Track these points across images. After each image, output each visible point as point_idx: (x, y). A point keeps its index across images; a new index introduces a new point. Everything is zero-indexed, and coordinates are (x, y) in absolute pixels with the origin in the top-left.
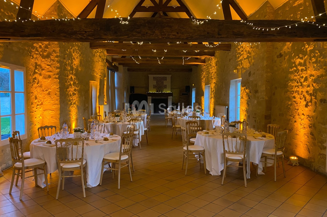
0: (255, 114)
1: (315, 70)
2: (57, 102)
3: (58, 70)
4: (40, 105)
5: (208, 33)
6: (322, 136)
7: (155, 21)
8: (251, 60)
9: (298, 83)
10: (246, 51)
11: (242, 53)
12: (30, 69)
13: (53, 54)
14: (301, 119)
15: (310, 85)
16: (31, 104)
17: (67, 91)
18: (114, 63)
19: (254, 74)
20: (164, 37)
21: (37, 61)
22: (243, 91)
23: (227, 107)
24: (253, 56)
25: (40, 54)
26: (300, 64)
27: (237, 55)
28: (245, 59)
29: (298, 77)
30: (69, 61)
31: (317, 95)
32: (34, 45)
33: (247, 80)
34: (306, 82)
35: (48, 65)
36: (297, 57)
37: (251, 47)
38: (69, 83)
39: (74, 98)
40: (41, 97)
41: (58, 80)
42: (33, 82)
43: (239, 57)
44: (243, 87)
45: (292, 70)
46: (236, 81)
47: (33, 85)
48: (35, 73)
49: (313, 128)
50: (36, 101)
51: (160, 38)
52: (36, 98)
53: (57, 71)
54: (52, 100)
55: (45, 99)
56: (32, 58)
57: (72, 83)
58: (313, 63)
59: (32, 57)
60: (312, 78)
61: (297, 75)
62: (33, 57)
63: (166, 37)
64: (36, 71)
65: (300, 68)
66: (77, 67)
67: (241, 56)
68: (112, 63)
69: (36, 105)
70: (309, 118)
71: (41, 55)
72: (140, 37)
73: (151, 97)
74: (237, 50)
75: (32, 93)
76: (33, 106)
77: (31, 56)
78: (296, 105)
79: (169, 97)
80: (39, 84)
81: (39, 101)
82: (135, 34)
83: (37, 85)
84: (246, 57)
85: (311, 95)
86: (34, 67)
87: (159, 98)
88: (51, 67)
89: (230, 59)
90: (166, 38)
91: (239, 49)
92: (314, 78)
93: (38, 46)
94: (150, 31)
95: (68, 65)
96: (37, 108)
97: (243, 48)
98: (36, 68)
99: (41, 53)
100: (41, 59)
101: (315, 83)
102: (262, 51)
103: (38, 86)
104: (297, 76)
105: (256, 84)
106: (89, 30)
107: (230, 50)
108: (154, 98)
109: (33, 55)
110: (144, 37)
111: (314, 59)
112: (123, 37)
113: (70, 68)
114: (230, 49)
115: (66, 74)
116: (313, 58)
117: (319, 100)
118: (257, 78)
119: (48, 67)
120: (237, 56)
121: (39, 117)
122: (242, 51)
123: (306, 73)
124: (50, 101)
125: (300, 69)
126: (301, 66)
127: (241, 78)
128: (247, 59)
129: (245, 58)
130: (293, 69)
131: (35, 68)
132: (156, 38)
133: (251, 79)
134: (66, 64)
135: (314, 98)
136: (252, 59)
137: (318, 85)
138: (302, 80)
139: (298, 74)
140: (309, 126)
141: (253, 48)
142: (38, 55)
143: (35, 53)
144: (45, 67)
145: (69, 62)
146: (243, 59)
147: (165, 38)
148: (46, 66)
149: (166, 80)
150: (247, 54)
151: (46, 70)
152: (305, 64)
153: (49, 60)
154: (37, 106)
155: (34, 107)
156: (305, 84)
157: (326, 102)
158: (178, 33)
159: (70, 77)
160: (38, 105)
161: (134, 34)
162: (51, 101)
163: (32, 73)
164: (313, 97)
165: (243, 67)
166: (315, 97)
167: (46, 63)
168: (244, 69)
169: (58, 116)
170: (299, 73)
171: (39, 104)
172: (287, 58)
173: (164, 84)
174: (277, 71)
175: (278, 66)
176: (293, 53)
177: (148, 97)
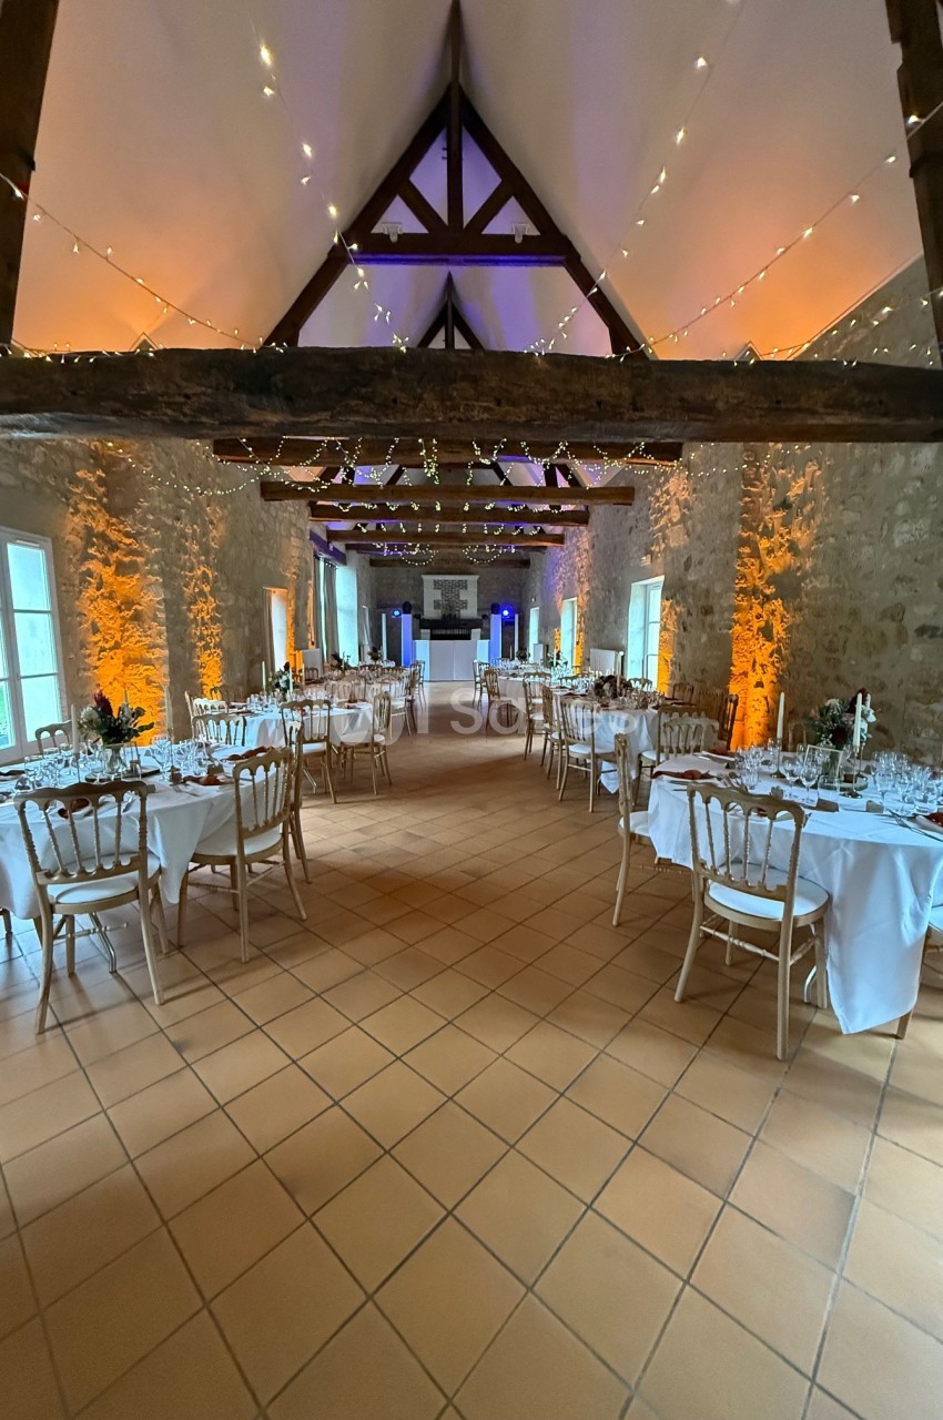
0: (703, 671)
2: (159, 641)
3: (156, 550)
4: (111, 649)
5: (599, 403)
6: (918, 736)
7: (423, 360)
8: (693, 526)
10: (678, 501)
11: (666, 508)
12: (69, 545)
13: (141, 502)
16: (78, 645)
17: (190, 610)
18: (333, 544)
19: (701, 563)
20: (452, 414)
21: (90, 522)
22: (667, 609)
23: (621, 653)
24: (698, 514)
25: (100, 501)
27: (652, 514)
28: (674, 524)
30: (195, 526)
32: (78, 473)
33: (680, 579)
35: (128, 535)
37: (695, 490)
38: (197, 590)
39: (215, 632)
40: (115, 626)
41: (158, 578)
42: (80, 584)
43: (657, 521)
44: (667, 600)
46: (646, 586)
47: (80, 592)
48: (87, 557)
50: (95, 639)
51: (440, 419)
52: (96, 630)
54: (146, 636)
55: (127, 634)
56: (72, 513)
57: (207, 589)
59: (71, 510)
62: (77, 511)
63: (458, 415)
64: (92, 551)
66: (222, 545)
67: (662, 517)
68: (329, 543)
69: (98, 649)
71: (104, 506)
72: (375, 417)
73: (429, 631)
74: (651, 502)
75: (81, 614)
76: (88, 652)
77: (68, 505)
80: (102, 591)
81: (108, 637)
82: (357, 405)
83: (98, 593)
84: (677, 520)
86: (81, 538)
87: (448, 632)
88: (137, 542)
89: (631, 528)
90: (460, 420)
91: (657, 499)
93: (92, 480)
94: (404, 395)
95: (190, 540)
96: (99, 659)
97: (668, 494)
98: (90, 544)
99: (105, 500)
100: (107, 517)
102: (729, 496)
103: (102, 595)
105: (708, 591)
106: (199, 390)
107: (631, 504)
109: (76, 504)
110: (387, 416)
112: (315, 418)
113: (200, 546)
114: (630, 501)
115: (185, 563)
118: (711, 572)
119: (128, 541)
120: (652, 518)
121: (111, 683)
122: (667, 503)
124: (138, 638)
126: (851, 533)
127: (661, 578)
128: (680, 524)
129: (675, 520)
130: (823, 544)
131: (87, 541)
132: (428, 420)
133: (692, 577)
134: (183, 536)
136: (697, 523)
139: (842, 556)
141: (701, 490)
142: (95, 505)
143: (85, 500)
144: (120, 542)
145: (194, 531)
146: (669, 525)
147: (455, 421)
148: (123, 537)
149: (466, 588)
150: (680, 510)
151: (122, 549)
153: (129, 520)
154: (100, 651)
155: (89, 655)
157: (939, 633)
158: (499, 403)
159: (199, 573)
160: (103, 650)
161: (353, 403)
162: (144, 639)
163: (78, 557)
165: (667, 547)
167: (121, 528)
168: (671, 550)
169: (165, 679)
171: (107, 646)
172: (805, 511)
173: (462, 598)
174: (770, 551)
175: (776, 536)
176: (826, 496)
177: (422, 631)
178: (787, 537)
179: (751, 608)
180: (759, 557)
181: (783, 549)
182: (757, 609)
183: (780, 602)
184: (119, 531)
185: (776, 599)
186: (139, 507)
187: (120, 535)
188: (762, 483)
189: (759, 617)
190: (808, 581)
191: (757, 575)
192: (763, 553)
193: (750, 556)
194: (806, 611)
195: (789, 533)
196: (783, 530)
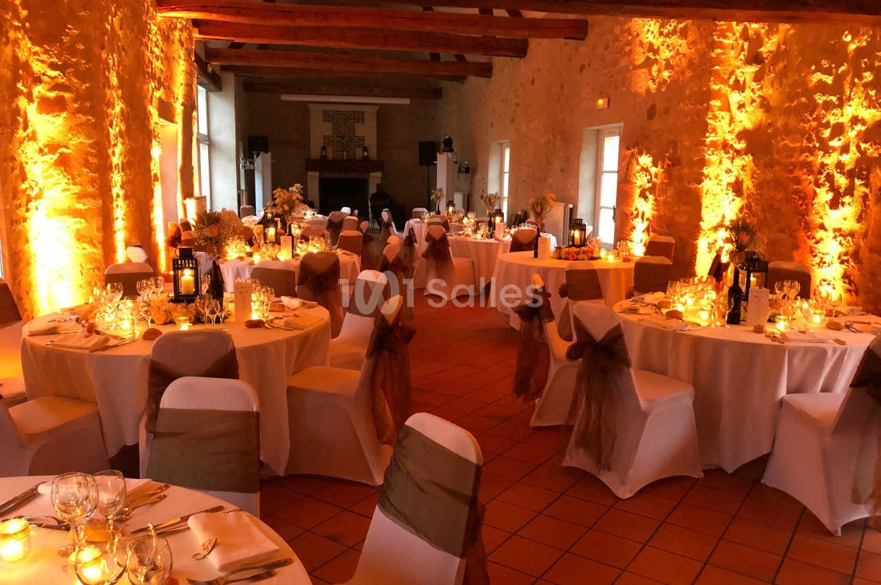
1: (869, 107)
2: (90, 189)
3: (87, 85)
4: (36, 198)
8: (659, 71)
9: (810, 140)
10: (641, 44)
11: (628, 49)
13: (70, 29)
14: (814, 241)
15: (851, 148)
16: (11, 195)
18: (212, 66)
19: (667, 111)
21: (17, 51)
23: (570, 206)
24: (665, 60)
25: (23, 26)
26: (822, 88)
27: (611, 54)
28: (636, 67)
29: (811, 125)
31: (872, 176)
33: (643, 128)
34: (840, 140)
35: (54, 67)
36: (813, 68)
37: (661, 34)
41: (90, 118)
42: (11, 123)
43: (615, 62)
44: (628, 149)
45: (793, 105)
46: (600, 132)
48: (16, 93)
49: (853, 264)
50: (24, 186)
52: (24, 177)
53: (86, 87)
54: (74, 184)
58: (866, 86)
60: (859, 127)
61: (811, 119)
62: (8, 40)
65: (820, 99)
67: (622, 57)
68: (207, 64)
69: (26, 198)
70: (841, 238)
71: (27, 32)
73: (317, 174)
74: (609, 40)
75: (12, 158)
76: (19, 202)
78: (801, 202)
79: (372, 174)
80: (27, 131)
81: (33, 184)
83: (25, 134)
84: (640, 63)
85: (851, 175)
86: (11, 71)
87: (342, 176)
88: (65, 76)
89: (583, 66)
91: (616, 37)
92: (864, 128)
96: (28, 210)
97: (630, 34)
99: (29, 25)
100: (29, 45)
101: (869, 144)
103: (28, 136)
104: (809, 121)
105: (674, 142)
107: (583, 39)
108: (327, 175)
109: (7, 32)
111: (870, 77)
114: (582, 36)
116: (866, 71)
117: (874, 189)
118: (678, 122)
119: (53, 73)
120: (611, 58)
122: (628, 43)
123: (840, 114)
124: (67, 187)
125: (820, 102)
126: (824, 95)
127: (622, 124)
128: (644, 68)
129: (637, 63)
130: (795, 103)
131: (15, 74)
133: (656, 125)
135: (861, 185)
136: (662, 69)
137: (876, 150)
138: (827, 133)
139: (814, 116)
140: (839, 258)
141: (668, 35)
142: (20, 31)
143: (13, 25)
144: (44, 74)
146: (631, 68)
148: (48, 70)
149: (363, 122)
150: (644, 53)
151: (46, 82)
152: (837, 89)
153: (55, 50)
155: (20, 206)
156: (835, 143)
160: (30, 199)
162: (72, 187)
163: (9, 93)
164: (858, 182)
165: (629, 91)
166: (863, 182)
167: (44, 59)
168: (633, 95)
169: (96, 233)
170: (816, 113)
171: (33, 197)
172: (777, 69)
173: (357, 134)
174: (741, 106)
175: (748, 91)
176: (798, 56)
177: (310, 173)
178: (759, 93)
179: (721, 162)
180: (729, 110)
181: (754, 105)
182: (727, 164)
183: (751, 158)
184: (42, 61)
185: (746, 154)
186: (67, 35)
187: (44, 66)
188: (734, 34)
189: (728, 171)
190: (779, 138)
191: (727, 129)
192: (734, 107)
193: (721, 109)
194: (777, 168)
195: (761, 89)
196: (754, 85)
